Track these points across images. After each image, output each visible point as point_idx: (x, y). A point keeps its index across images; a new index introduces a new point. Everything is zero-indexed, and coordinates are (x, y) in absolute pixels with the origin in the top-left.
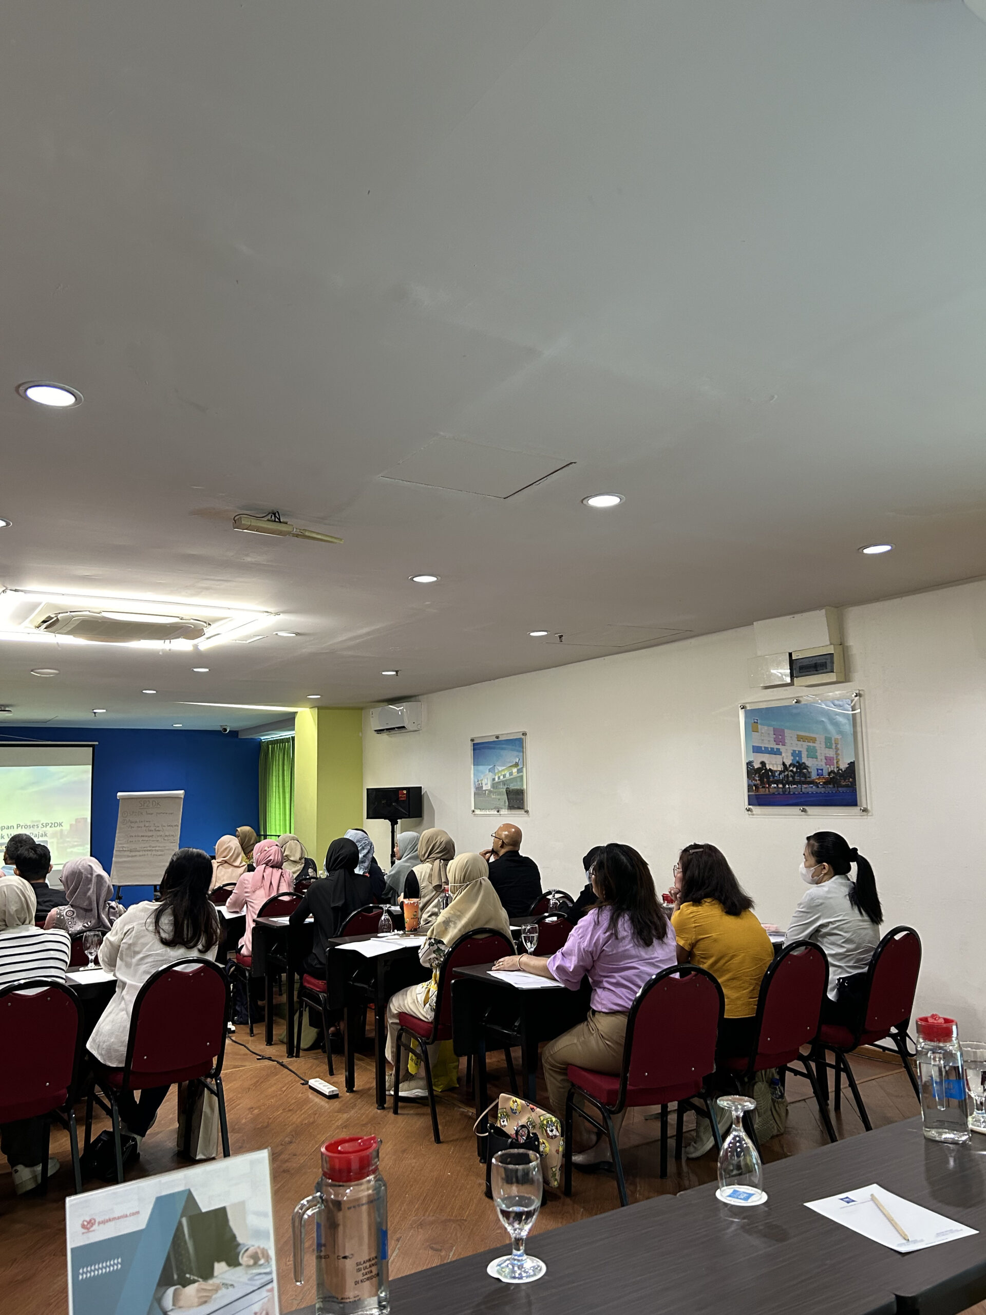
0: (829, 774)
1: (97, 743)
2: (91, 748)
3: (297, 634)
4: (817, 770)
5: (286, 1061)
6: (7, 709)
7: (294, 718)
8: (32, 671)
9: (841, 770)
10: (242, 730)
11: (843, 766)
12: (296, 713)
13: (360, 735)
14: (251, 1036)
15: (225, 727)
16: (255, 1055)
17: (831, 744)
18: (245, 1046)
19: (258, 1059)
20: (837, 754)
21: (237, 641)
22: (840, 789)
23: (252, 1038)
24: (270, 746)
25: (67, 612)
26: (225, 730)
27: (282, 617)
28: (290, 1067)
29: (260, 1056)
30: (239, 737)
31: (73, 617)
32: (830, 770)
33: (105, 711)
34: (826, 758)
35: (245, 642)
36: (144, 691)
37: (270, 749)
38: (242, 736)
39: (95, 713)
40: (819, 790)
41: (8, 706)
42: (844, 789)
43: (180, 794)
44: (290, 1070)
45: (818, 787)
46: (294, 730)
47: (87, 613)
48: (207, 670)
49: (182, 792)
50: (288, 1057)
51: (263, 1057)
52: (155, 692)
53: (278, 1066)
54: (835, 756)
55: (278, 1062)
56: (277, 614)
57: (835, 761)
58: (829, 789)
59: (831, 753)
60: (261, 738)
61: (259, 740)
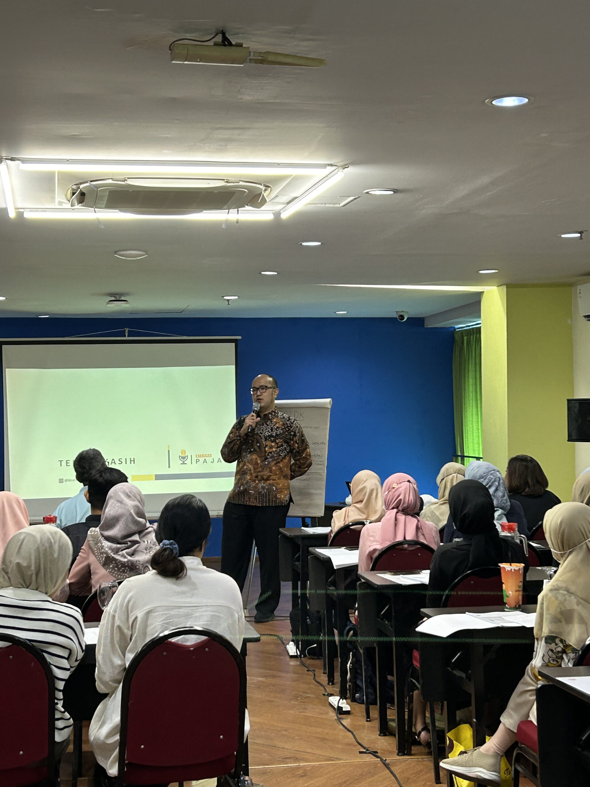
1: (240, 337)
2: (234, 344)
3: (395, 191)
5: (393, 758)
6: (123, 298)
7: (479, 303)
8: (116, 253)
10: (428, 317)
12: (481, 294)
13: (569, 322)
14: (367, 721)
15: (402, 314)
16: (359, 746)
18: (353, 733)
19: (360, 752)
21: (327, 205)
23: (367, 723)
24: (465, 338)
25: (87, 182)
26: (402, 317)
27: (352, 170)
28: (392, 769)
29: (365, 748)
30: (425, 327)
31: (97, 187)
33: (236, 297)
35: (338, 205)
36: (262, 273)
37: (465, 343)
38: (429, 325)
39: (228, 300)
41: (121, 295)
43: (325, 403)
44: (392, 772)
46: (479, 317)
47: (110, 181)
48: (319, 244)
49: (328, 400)
50: (398, 755)
51: (367, 750)
52: (276, 273)
53: (380, 764)
55: (381, 760)
56: (345, 167)
60: (455, 327)
61: (453, 329)
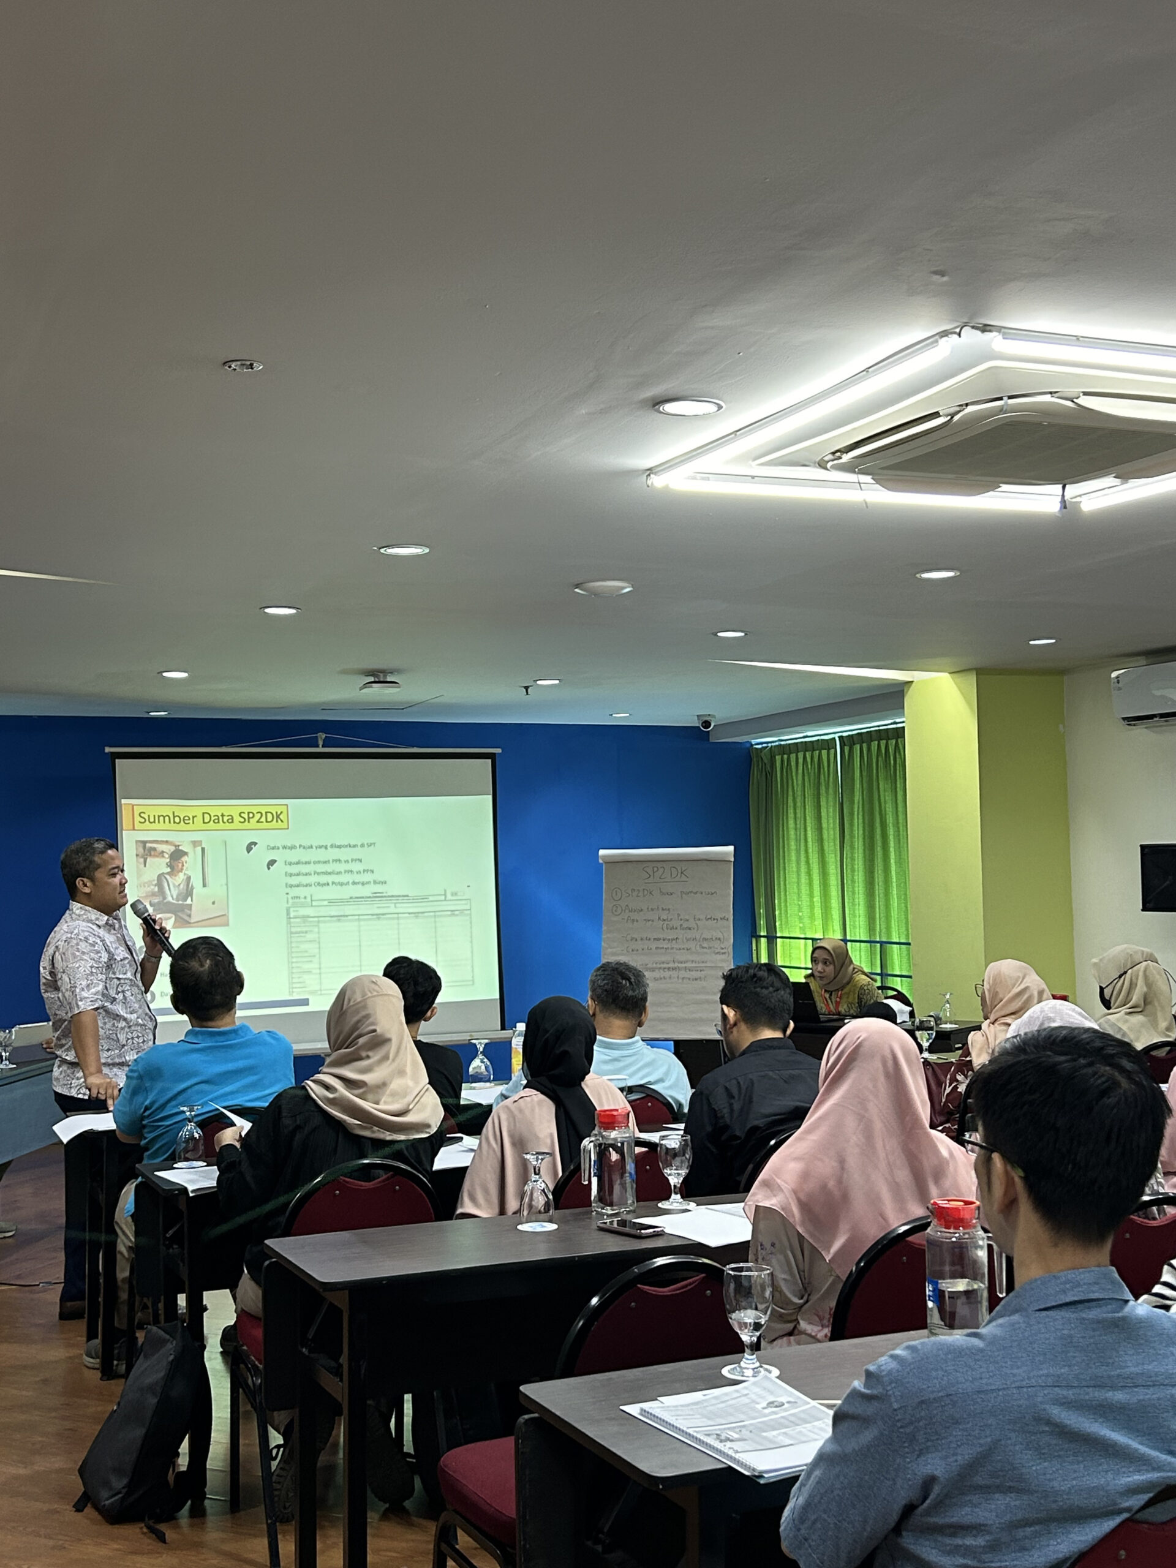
1: (498, 751)
2: (489, 761)
6: (389, 679)
7: (901, 695)
8: (577, 586)
12: (910, 683)
15: (707, 719)
26: (707, 724)
30: (711, 741)
33: (556, 682)
36: (720, 634)
37: (778, 764)
43: (727, 854)
46: (901, 714)
49: (731, 848)
60: (751, 743)
61: (748, 745)
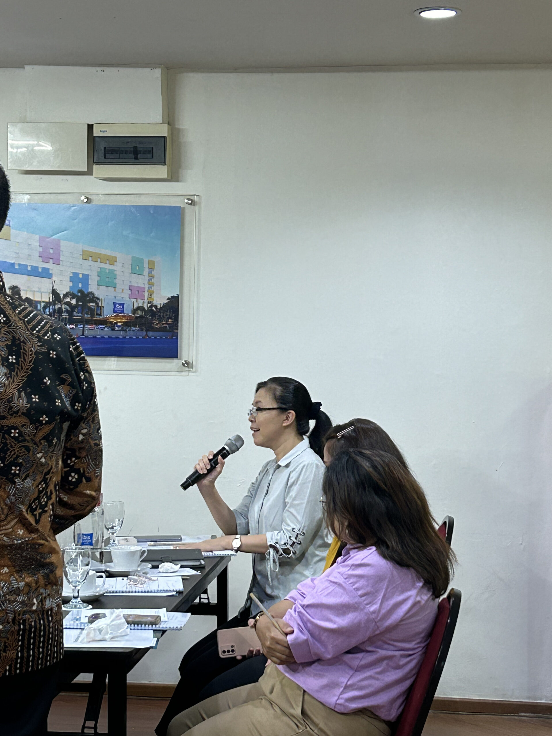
0: (135, 311)
4: (115, 304)
9: (156, 307)
11: (160, 300)
17: (141, 268)
20: (151, 284)
22: (150, 334)
32: (135, 306)
34: (131, 288)
40: (113, 334)
42: (158, 334)
45: (113, 329)
54: (147, 286)
57: (146, 294)
58: (132, 333)
59: (141, 281)
